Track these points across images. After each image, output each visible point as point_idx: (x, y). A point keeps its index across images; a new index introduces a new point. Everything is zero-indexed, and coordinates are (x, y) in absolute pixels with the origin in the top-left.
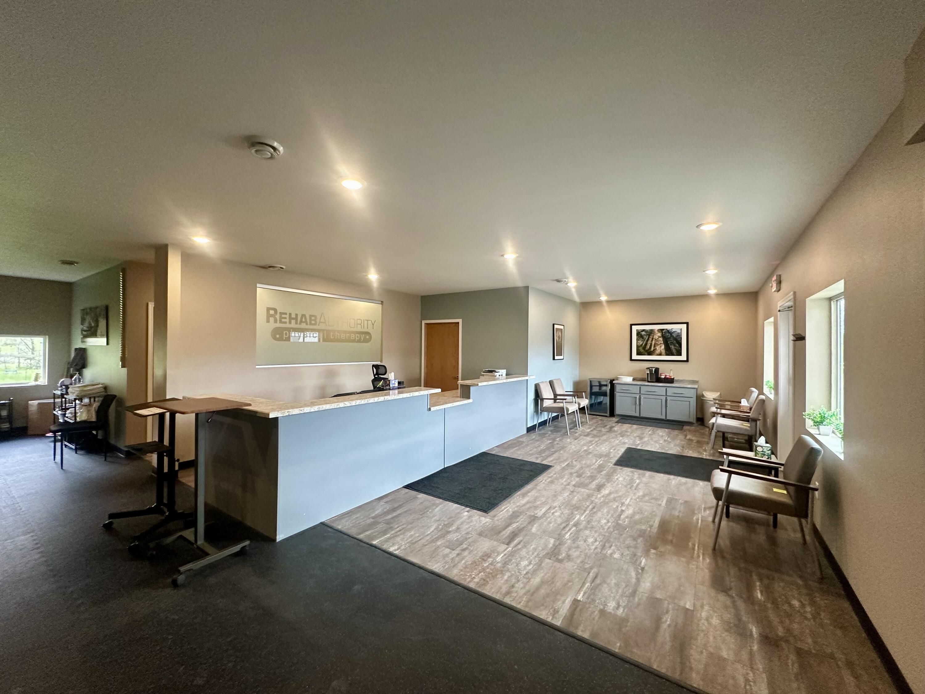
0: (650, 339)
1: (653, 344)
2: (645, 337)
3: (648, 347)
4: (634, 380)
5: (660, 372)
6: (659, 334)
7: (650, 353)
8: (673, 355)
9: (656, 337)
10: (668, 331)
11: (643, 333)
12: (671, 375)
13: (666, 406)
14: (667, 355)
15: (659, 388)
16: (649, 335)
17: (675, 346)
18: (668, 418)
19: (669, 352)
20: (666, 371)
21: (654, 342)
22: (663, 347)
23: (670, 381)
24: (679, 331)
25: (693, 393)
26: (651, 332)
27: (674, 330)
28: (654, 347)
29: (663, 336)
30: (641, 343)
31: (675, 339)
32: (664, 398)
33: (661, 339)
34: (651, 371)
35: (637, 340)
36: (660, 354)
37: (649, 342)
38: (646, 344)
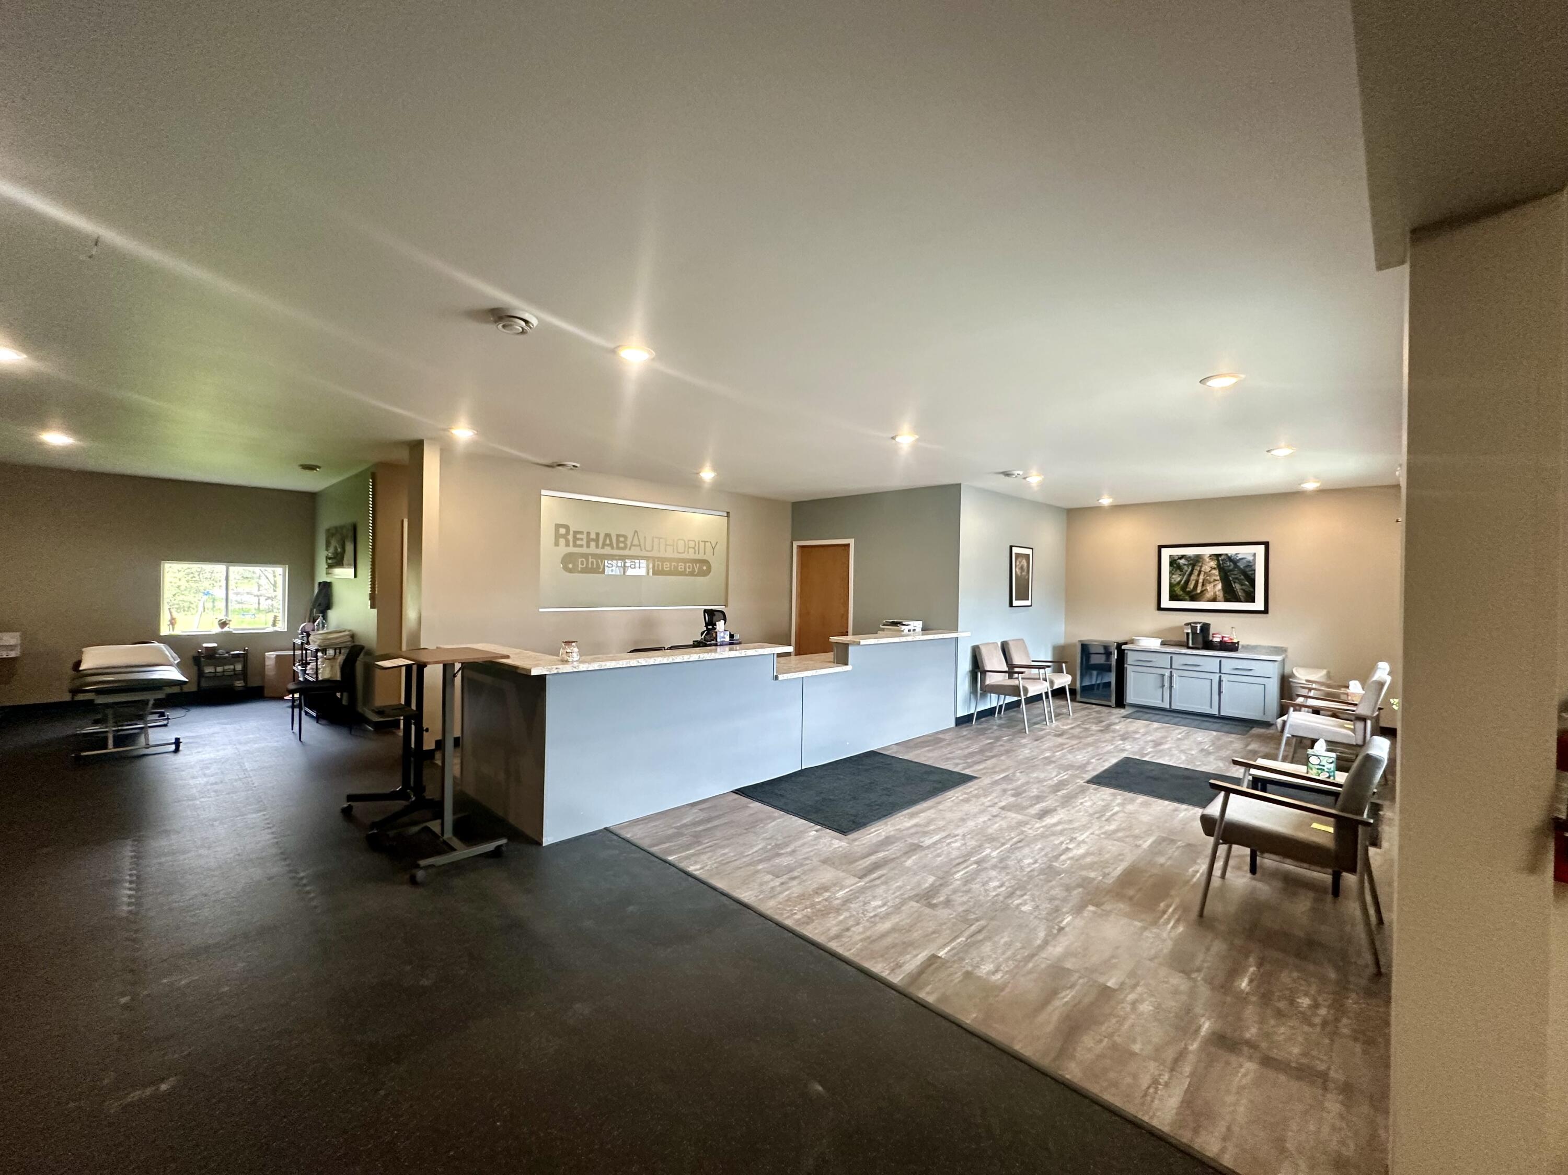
0: (1196, 573)
1: (1201, 581)
2: (1186, 568)
3: (1191, 586)
4: (1163, 644)
5: (1212, 631)
6: (1213, 564)
7: (1193, 598)
8: (1238, 600)
9: (1206, 568)
10: (1229, 558)
11: (1182, 561)
12: (1233, 636)
13: (1220, 692)
14: (1227, 600)
15: (1208, 660)
16: (1193, 566)
17: (1242, 585)
18: (1222, 713)
19: (1230, 595)
20: (1221, 628)
21: (1202, 577)
22: (1219, 586)
23: (1229, 647)
24: (1250, 558)
25: (1273, 671)
26: (1196, 561)
27: (1240, 556)
28: (1203, 585)
29: (1220, 568)
30: (1179, 579)
31: (1244, 573)
32: (1216, 678)
33: (1216, 572)
34: (1194, 628)
35: (1171, 573)
36: (1214, 600)
37: (1193, 577)
38: (1187, 582)
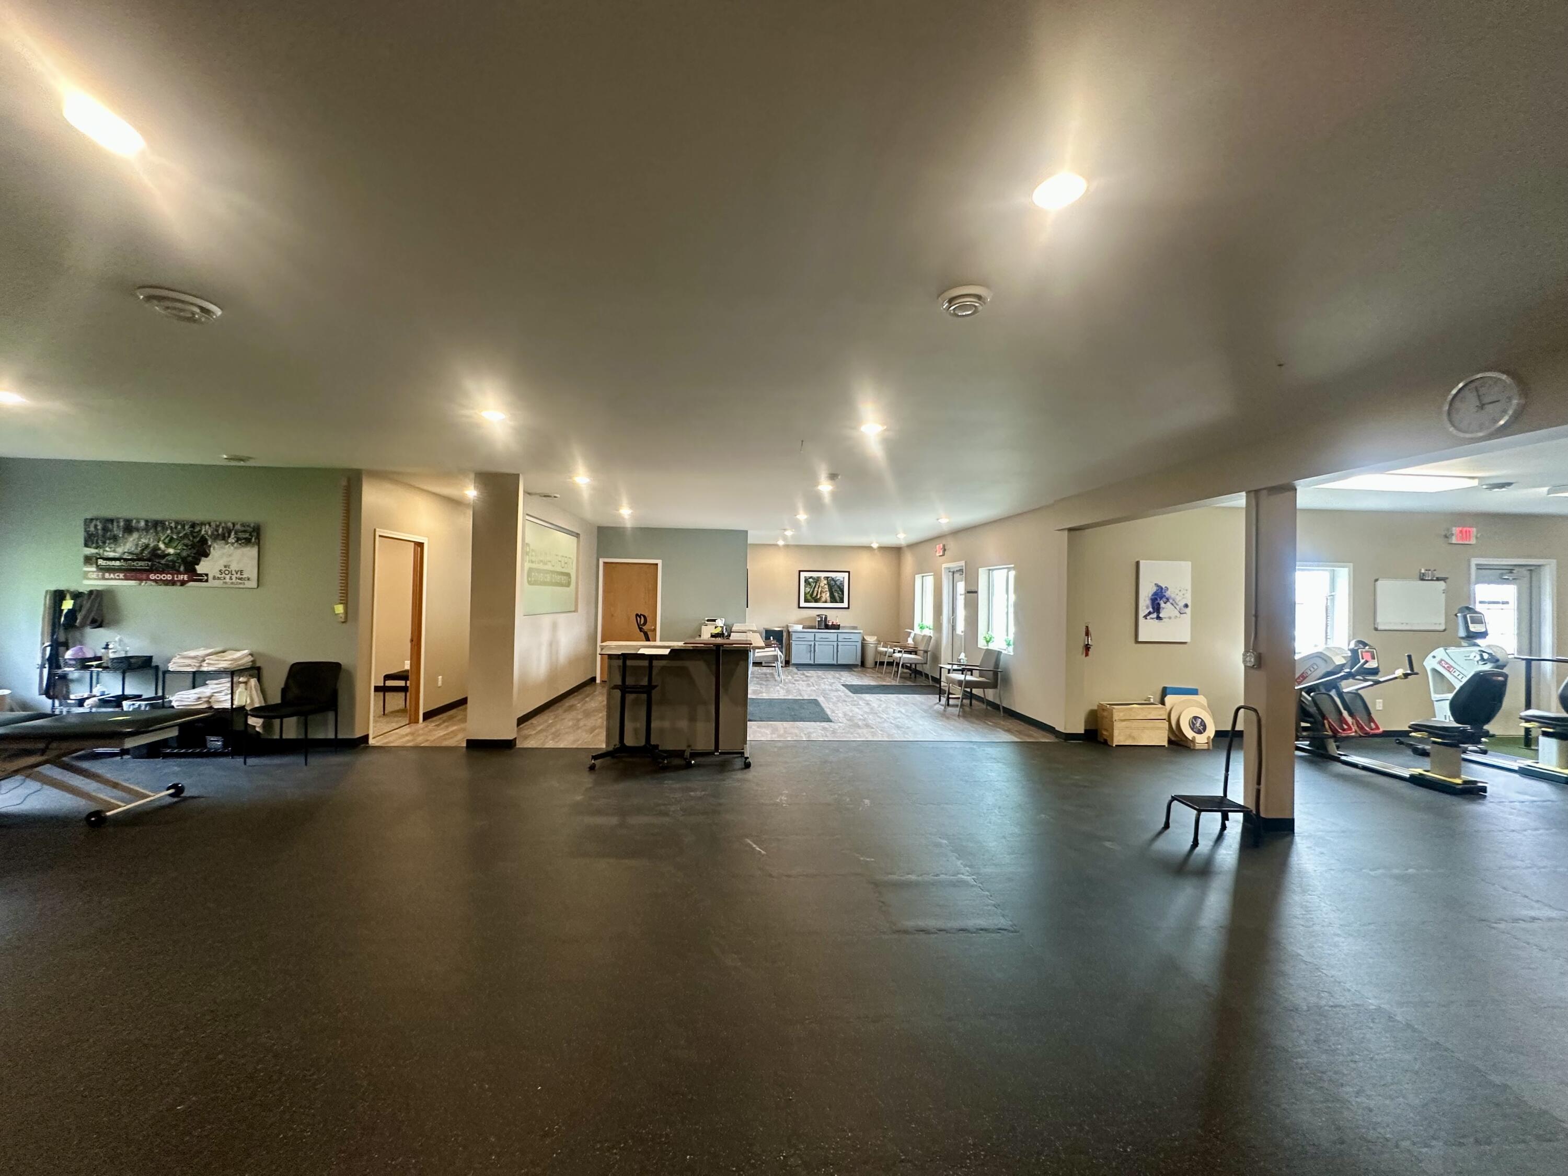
4: (803, 628)
5: (828, 619)
10: (833, 579)
12: (837, 621)
13: (837, 651)
15: (831, 635)
17: (838, 593)
18: (839, 663)
20: (833, 617)
23: (837, 627)
24: (842, 580)
25: (858, 638)
27: (837, 578)
29: (828, 584)
31: (839, 587)
32: (835, 644)
34: (822, 618)
